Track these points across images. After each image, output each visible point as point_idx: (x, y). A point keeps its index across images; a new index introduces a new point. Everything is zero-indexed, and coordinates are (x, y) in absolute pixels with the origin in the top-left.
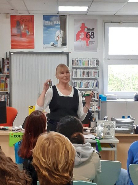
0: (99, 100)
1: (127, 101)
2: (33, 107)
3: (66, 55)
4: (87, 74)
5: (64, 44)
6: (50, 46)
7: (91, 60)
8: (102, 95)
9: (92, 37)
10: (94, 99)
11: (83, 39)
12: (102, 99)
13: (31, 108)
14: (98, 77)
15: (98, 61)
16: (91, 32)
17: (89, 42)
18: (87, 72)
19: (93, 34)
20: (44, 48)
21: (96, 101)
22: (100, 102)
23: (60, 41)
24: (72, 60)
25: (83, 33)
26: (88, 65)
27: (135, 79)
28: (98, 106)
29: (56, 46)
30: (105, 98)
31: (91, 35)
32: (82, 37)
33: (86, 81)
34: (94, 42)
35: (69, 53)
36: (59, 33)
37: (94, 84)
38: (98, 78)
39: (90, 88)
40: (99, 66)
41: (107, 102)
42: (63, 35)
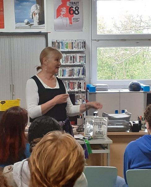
0: (87, 91)
1: (121, 91)
2: (5, 102)
3: (45, 36)
4: (71, 60)
5: (41, 22)
6: (23, 25)
7: (76, 41)
8: (89, 85)
9: (77, 12)
10: (81, 90)
11: (65, 16)
12: (91, 91)
13: (3, 103)
14: (85, 62)
15: (85, 43)
16: (74, 7)
17: (72, 19)
18: (71, 57)
19: (77, 8)
20: (17, 28)
21: (83, 92)
22: (88, 94)
23: (36, 18)
24: (52, 42)
25: (65, 8)
26: (73, 48)
27: (129, 64)
28: (85, 98)
29: (32, 25)
30: (94, 89)
31: (74, 10)
32: (64, 13)
33: (70, 68)
34: (78, 19)
35: (48, 33)
36: (34, 8)
37: (79, 71)
38: (84, 64)
39: (75, 77)
40: (85, 49)
41: (96, 93)
42: (40, 11)
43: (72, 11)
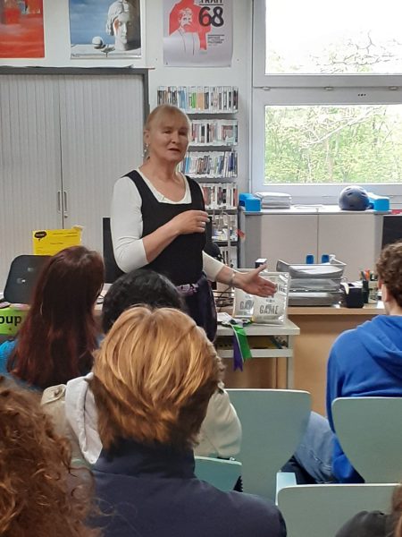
0: (239, 210)
1: (320, 211)
2: (45, 234)
3: (141, 77)
4: (203, 134)
5: (133, 43)
6: (90, 49)
7: (214, 89)
8: (246, 195)
9: (217, 21)
10: (225, 208)
11: (189, 28)
12: (249, 208)
13: (40, 235)
14: (236, 141)
15: (236, 94)
16: (212, 8)
17: (207, 37)
18: (203, 128)
19: (218, 11)
20: (74, 56)
21: (230, 212)
22: (243, 216)
23: (121, 34)
24: (159, 92)
25: (190, 11)
26: (207, 107)
27: (340, 146)
28: (236, 225)
29: (110, 50)
30: (257, 204)
31: (212, 15)
32: (187, 22)
33: (202, 155)
34: (221, 38)
35: (147, 69)
36: (116, 10)
37: (222, 162)
38: (235, 144)
39: (212, 175)
40: (237, 108)
41: (262, 214)
42: (131, 17)
43: (207, 19)
